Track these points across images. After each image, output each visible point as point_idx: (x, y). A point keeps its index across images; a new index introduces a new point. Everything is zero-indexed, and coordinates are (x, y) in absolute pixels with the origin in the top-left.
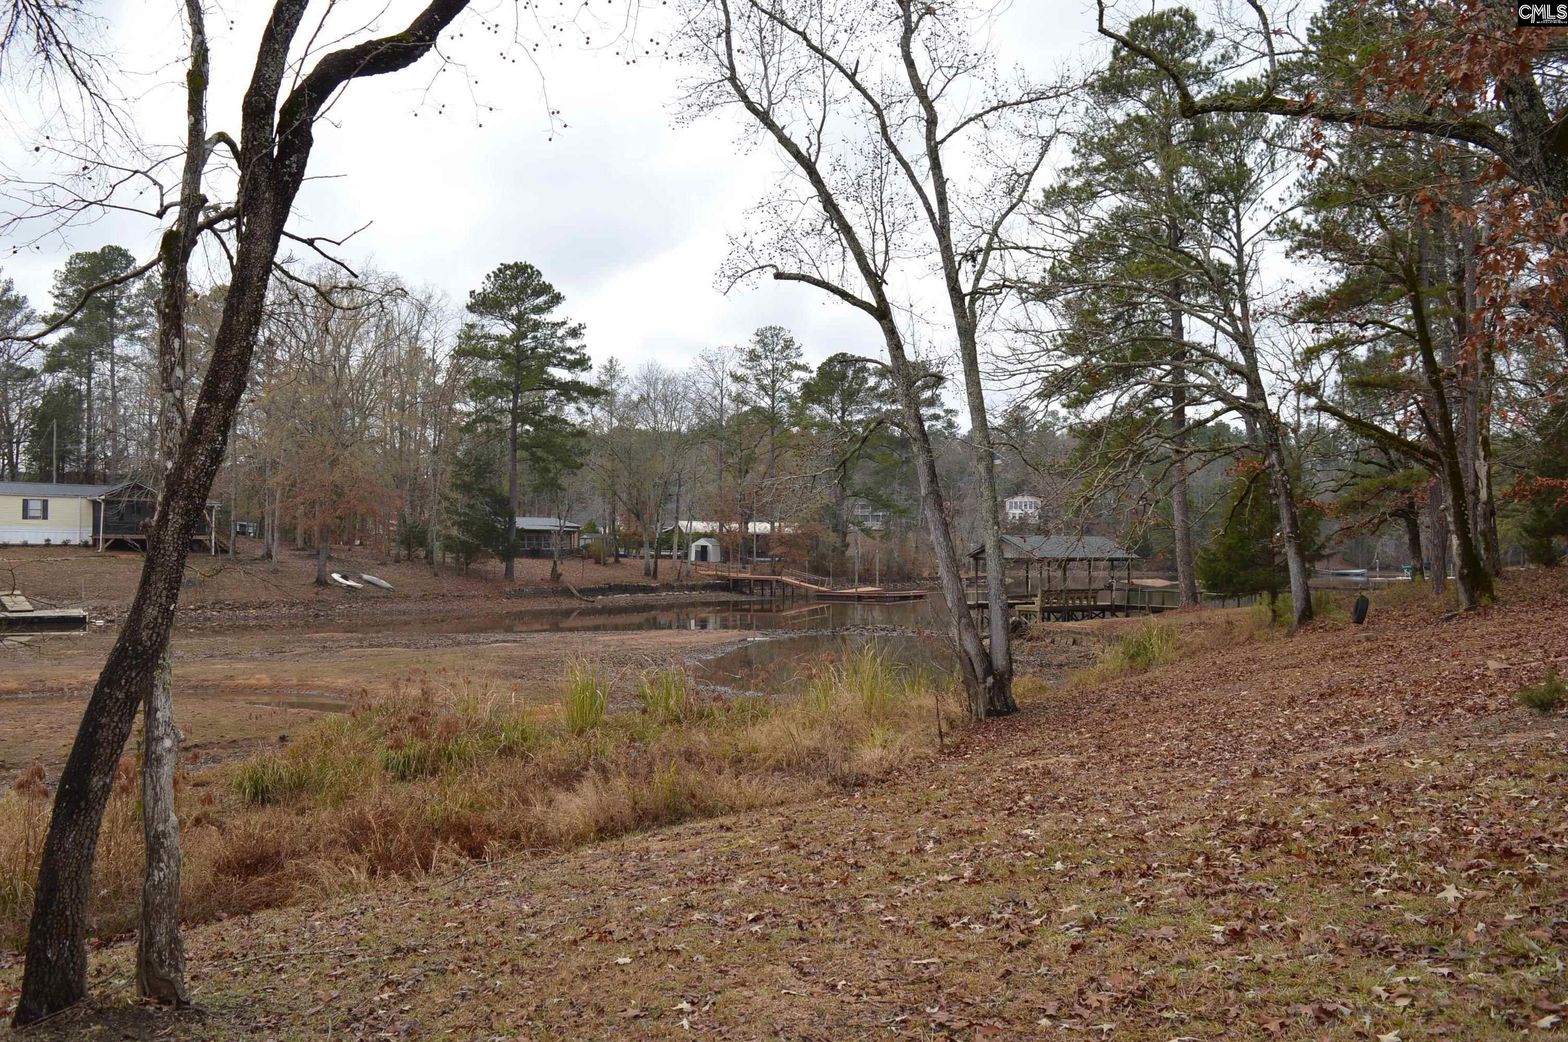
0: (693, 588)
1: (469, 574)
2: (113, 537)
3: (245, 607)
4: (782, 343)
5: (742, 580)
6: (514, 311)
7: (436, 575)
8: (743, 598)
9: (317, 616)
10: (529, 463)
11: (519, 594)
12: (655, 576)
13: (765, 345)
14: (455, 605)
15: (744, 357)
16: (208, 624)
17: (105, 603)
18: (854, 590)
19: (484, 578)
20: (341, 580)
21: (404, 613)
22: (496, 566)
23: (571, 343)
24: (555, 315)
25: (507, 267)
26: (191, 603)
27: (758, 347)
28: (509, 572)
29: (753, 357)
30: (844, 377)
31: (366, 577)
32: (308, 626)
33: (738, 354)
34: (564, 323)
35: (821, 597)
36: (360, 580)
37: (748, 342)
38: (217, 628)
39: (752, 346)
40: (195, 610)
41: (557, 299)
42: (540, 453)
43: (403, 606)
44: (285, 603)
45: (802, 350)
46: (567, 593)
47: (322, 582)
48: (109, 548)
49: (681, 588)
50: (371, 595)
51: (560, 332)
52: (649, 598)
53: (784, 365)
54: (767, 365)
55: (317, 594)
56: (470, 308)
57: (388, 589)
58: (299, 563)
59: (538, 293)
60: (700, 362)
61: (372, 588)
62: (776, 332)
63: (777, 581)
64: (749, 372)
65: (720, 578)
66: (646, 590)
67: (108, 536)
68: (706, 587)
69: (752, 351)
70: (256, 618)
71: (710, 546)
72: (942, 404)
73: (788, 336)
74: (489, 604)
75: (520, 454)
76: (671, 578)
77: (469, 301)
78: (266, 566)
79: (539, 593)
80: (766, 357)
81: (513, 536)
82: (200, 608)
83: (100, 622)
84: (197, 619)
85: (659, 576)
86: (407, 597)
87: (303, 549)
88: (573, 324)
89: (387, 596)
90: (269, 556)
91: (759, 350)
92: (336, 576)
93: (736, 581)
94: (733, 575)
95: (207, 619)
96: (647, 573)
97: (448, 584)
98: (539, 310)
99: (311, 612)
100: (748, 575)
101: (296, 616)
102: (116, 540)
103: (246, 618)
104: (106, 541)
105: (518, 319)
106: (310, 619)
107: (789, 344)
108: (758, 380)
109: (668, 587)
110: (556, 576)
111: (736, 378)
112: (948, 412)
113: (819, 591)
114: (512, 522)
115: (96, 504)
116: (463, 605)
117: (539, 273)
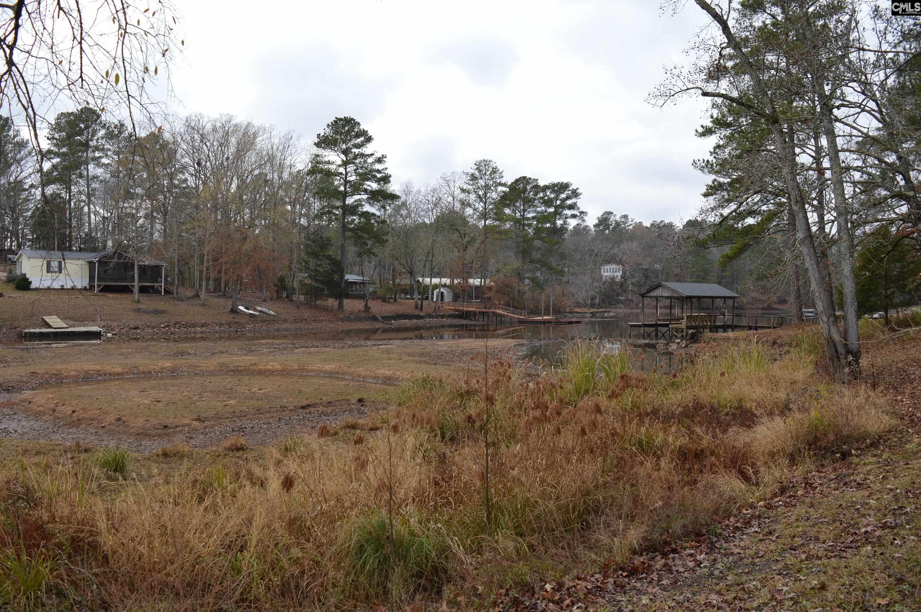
0: (443, 317)
1: (316, 307)
2: (103, 284)
3: (194, 326)
4: (491, 169)
5: (470, 312)
6: (344, 146)
7: (298, 308)
8: (471, 323)
9: (237, 331)
10: (354, 239)
11: (348, 319)
12: (421, 309)
13: (480, 171)
14: (313, 325)
15: (469, 178)
16: (173, 336)
17: (110, 323)
18: (541, 318)
19: (325, 309)
20: (245, 310)
21: (287, 330)
22: (332, 302)
23: (378, 166)
24: (368, 149)
25: (341, 120)
26: (161, 324)
27: (476, 172)
28: (341, 306)
29: (473, 178)
30: (525, 190)
31: (259, 308)
32: (229, 338)
33: (465, 176)
34: (372, 155)
35: (521, 322)
36: (255, 310)
37: (471, 169)
38: (177, 339)
39: (473, 172)
40: (164, 328)
41: (369, 139)
42: (360, 233)
43: (285, 326)
44: (217, 324)
45: (503, 174)
46: (375, 319)
47: (234, 311)
48: (100, 291)
49: (437, 317)
50: (264, 319)
51: (370, 160)
52: (420, 322)
53: (491, 183)
54: (482, 182)
55: (233, 318)
56: (318, 145)
57: (274, 316)
58: (216, 300)
59: (357, 136)
60: (441, 181)
61: (264, 315)
62: (487, 163)
63: (493, 312)
64: (471, 187)
65: (456, 310)
66: (418, 317)
67: (100, 283)
68: (450, 316)
69: (472, 175)
70: (201, 333)
71: (445, 292)
72: (578, 208)
73: (494, 166)
74: (331, 325)
75: (348, 234)
76: (430, 311)
77: (317, 140)
78: (197, 301)
79: (359, 319)
80: (481, 178)
81: (343, 285)
82: (167, 326)
83: (109, 335)
84: (166, 333)
85: (424, 310)
86: (285, 321)
87: (214, 292)
88: (379, 155)
89: (273, 320)
90: (197, 296)
91: (477, 174)
92: (241, 308)
93: (467, 312)
94: (466, 309)
95: (172, 333)
96: (417, 308)
97: (306, 313)
98: (358, 146)
99: (232, 329)
100: (474, 309)
101: (224, 332)
102: (105, 286)
103: (195, 333)
104: (99, 286)
105: (346, 152)
106: (232, 334)
107: (495, 171)
108: (476, 192)
109: (430, 316)
110: (367, 308)
111: (463, 190)
112: (582, 213)
113: (519, 318)
114: (342, 276)
115: (91, 264)
116: (319, 325)
117: (359, 124)
